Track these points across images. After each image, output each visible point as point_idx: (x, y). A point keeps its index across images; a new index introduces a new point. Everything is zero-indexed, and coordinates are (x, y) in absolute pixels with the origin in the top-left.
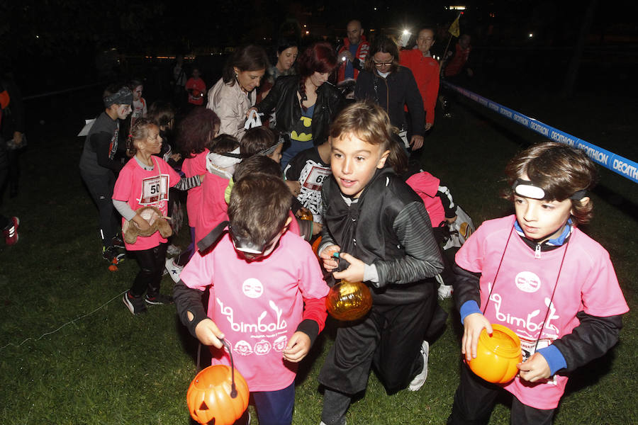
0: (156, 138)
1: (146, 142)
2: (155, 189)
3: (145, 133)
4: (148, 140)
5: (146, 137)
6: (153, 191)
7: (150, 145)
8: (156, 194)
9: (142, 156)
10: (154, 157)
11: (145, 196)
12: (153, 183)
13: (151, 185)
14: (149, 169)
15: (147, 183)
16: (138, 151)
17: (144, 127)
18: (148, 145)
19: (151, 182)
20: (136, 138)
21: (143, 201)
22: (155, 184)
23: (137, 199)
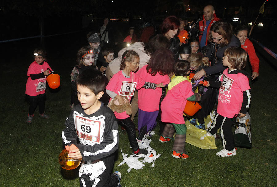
0: (136, 64)
1: (131, 64)
2: (129, 88)
3: (133, 59)
4: (132, 63)
5: (132, 61)
6: (127, 89)
7: (132, 66)
8: (128, 91)
9: (126, 70)
10: (132, 72)
11: (123, 91)
12: (128, 85)
13: (127, 86)
14: (127, 77)
15: (125, 84)
16: (125, 67)
17: (133, 56)
18: (131, 66)
19: (127, 84)
20: (127, 60)
21: (121, 93)
22: (129, 86)
23: (119, 92)
